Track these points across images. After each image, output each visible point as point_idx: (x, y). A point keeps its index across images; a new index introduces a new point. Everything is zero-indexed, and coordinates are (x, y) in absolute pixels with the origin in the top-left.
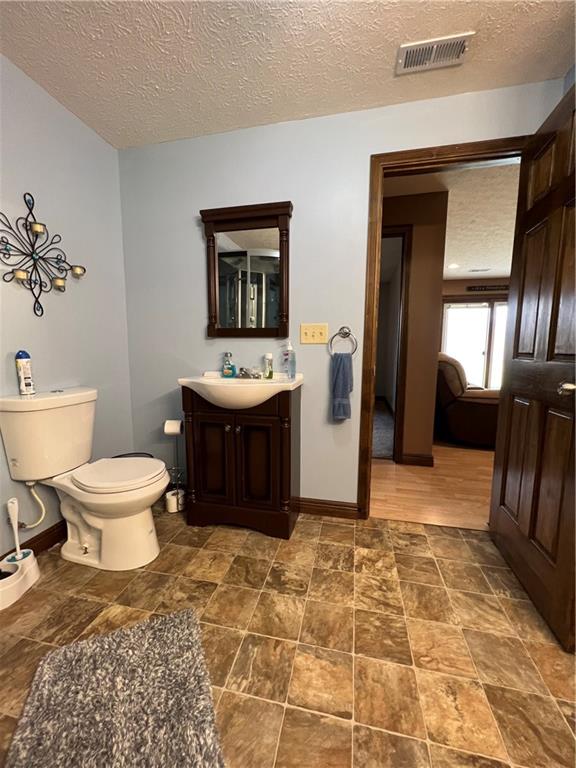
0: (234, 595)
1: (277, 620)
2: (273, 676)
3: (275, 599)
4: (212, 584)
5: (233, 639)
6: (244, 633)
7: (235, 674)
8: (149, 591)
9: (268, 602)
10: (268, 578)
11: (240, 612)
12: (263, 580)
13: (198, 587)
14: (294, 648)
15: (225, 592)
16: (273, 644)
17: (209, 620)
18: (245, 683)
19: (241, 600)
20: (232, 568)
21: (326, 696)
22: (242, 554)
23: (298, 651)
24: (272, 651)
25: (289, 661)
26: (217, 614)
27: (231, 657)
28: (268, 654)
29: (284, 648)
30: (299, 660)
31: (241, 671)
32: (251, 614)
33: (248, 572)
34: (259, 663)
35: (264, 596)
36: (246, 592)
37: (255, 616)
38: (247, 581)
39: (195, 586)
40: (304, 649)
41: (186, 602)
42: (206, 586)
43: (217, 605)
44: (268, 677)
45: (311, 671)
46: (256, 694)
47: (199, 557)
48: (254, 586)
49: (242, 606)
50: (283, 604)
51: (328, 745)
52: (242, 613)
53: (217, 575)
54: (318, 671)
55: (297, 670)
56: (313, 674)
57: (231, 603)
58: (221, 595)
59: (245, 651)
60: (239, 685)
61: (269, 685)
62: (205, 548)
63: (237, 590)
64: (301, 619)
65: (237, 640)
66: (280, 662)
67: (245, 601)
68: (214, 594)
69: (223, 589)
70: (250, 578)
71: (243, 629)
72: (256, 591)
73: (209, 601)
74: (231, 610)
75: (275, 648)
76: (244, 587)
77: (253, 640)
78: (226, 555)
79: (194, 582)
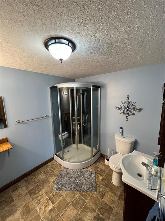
0: (98, 202)
1: (87, 211)
2: (76, 204)
3: (93, 214)
4: (103, 198)
5: (86, 198)
6: (87, 201)
7: (80, 196)
8: (104, 184)
9: (92, 211)
10: (101, 216)
11: (92, 202)
12: (101, 213)
13: (103, 194)
14: (78, 212)
15: (99, 200)
16: (81, 207)
17: (92, 194)
18: (77, 198)
19: (95, 204)
20: (108, 205)
21: (67, 213)
22: (114, 211)
23: (77, 212)
24: (80, 206)
25: (77, 209)
26: (93, 196)
27: (83, 197)
28: (80, 205)
29: (79, 209)
30: (76, 211)
31: (79, 198)
32: (91, 205)
33: (105, 209)
34: (79, 202)
35: (95, 211)
36: (98, 206)
37: (90, 205)
38: (101, 208)
39: (103, 193)
40: (77, 214)
41: (99, 191)
42: (103, 196)
43: (96, 197)
44: (76, 202)
45: (73, 213)
46: (75, 199)
47: (114, 196)
48: (99, 209)
49: (93, 203)
50: (90, 215)
51: (62, 208)
52: (91, 202)
53: (106, 200)
54: (71, 215)
55: (74, 209)
56: (71, 213)
57: (96, 201)
58: (99, 199)
59: (83, 200)
60: (77, 196)
61: (75, 202)
62: (118, 199)
63: (99, 204)
64: (84, 218)
65: (86, 199)
66: (77, 207)
67: (95, 205)
68: (99, 197)
69: (100, 200)
70: (102, 209)
71: (88, 201)
72: (97, 209)
73: (98, 196)
74: (93, 200)
75: (80, 207)
76: (99, 206)
77: (84, 202)
78: (114, 205)
79: (105, 193)
